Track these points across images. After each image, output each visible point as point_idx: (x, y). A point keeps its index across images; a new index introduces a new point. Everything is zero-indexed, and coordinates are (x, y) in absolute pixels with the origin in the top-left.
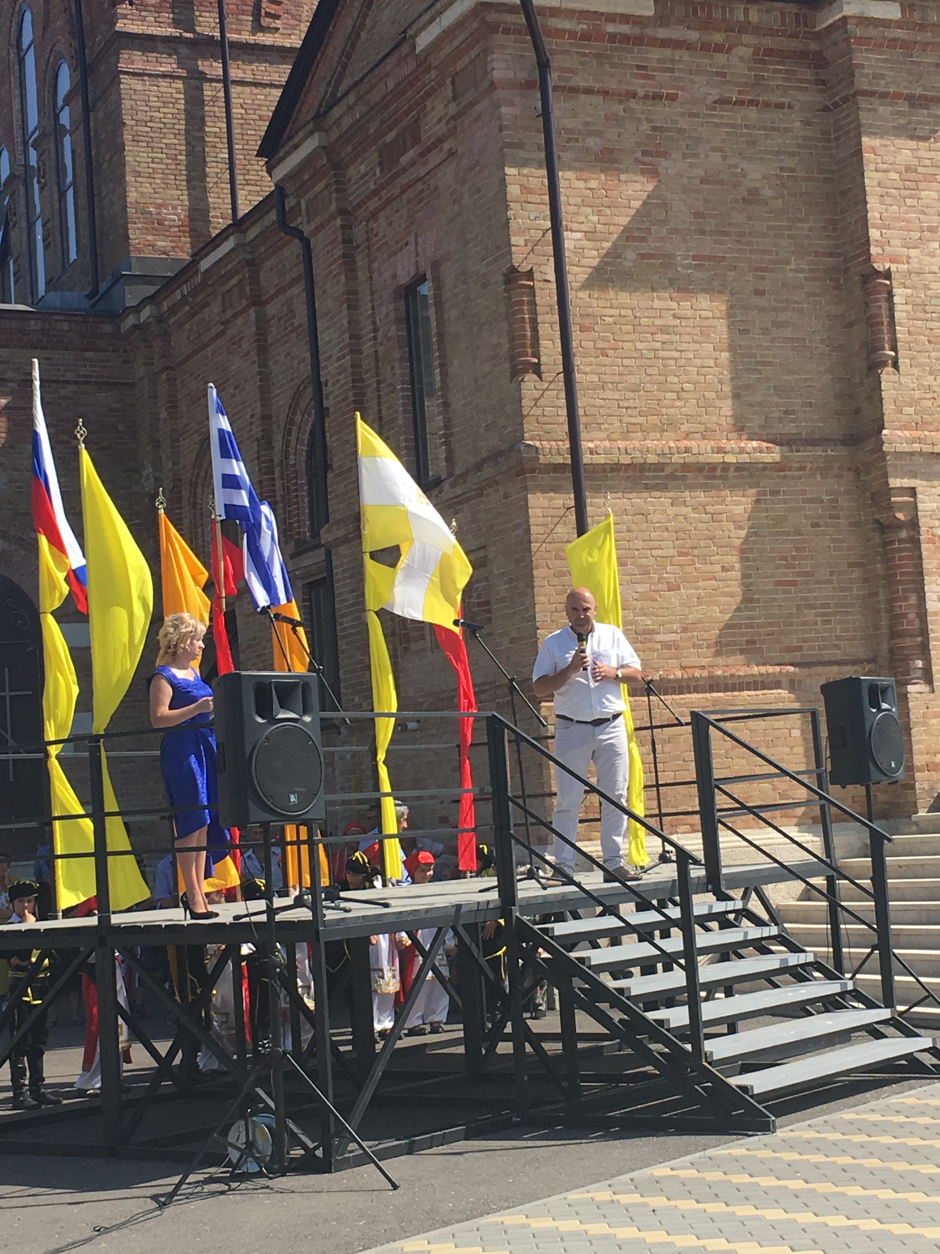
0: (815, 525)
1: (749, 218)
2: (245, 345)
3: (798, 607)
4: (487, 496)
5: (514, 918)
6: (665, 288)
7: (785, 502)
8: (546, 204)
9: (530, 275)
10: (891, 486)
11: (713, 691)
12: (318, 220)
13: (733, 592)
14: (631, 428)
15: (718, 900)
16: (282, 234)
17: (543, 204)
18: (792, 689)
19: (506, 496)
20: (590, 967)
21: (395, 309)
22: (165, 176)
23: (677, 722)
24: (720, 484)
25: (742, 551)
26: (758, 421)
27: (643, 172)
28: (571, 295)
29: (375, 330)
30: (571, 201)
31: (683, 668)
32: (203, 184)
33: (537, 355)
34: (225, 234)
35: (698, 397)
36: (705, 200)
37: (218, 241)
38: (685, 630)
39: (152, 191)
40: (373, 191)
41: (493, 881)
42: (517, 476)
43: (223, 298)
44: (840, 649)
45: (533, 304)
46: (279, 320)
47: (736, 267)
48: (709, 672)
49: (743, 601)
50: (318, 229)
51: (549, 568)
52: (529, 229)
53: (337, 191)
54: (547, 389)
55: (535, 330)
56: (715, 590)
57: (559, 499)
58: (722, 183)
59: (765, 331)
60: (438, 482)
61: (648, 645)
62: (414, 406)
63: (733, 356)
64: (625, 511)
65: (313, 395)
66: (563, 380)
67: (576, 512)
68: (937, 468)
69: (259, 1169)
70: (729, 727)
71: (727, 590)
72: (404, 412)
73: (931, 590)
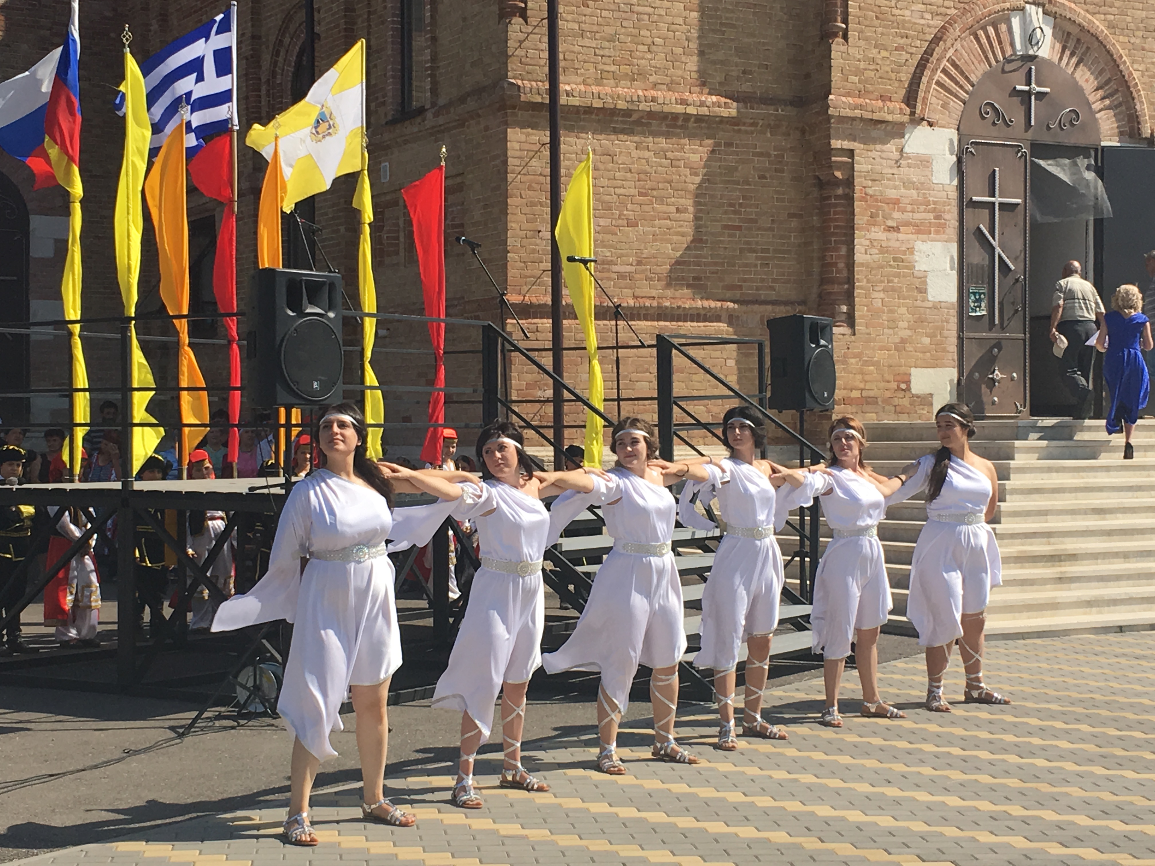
0: (762, 177)
3: (741, 250)
4: (468, 127)
7: (737, 154)
10: (832, 147)
11: (661, 320)
13: (684, 232)
14: (605, 75)
18: (730, 324)
19: (487, 128)
23: (639, 344)
24: (680, 132)
25: (697, 196)
26: (719, 78)
31: (636, 297)
35: (667, 52)
38: (639, 263)
42: (499, 110)
44: (775, 290)
48: (658, 303)
49: (692, 242)
51: (521, 197)
54: (531, 33)
56: (669, 229)
57: (535, 135)
60: (421, 111)
61: (606, 275)
62: (402, 38)
63: (702, 16)
64: (594, 151)
65: (304, 19)
66: (547, 26)
67: (551, 148)
68: (874, 133)
69: (263, 710)
70: (692, 352)
71: (679, 229)
72: (393, 43)
73: (860, 243)
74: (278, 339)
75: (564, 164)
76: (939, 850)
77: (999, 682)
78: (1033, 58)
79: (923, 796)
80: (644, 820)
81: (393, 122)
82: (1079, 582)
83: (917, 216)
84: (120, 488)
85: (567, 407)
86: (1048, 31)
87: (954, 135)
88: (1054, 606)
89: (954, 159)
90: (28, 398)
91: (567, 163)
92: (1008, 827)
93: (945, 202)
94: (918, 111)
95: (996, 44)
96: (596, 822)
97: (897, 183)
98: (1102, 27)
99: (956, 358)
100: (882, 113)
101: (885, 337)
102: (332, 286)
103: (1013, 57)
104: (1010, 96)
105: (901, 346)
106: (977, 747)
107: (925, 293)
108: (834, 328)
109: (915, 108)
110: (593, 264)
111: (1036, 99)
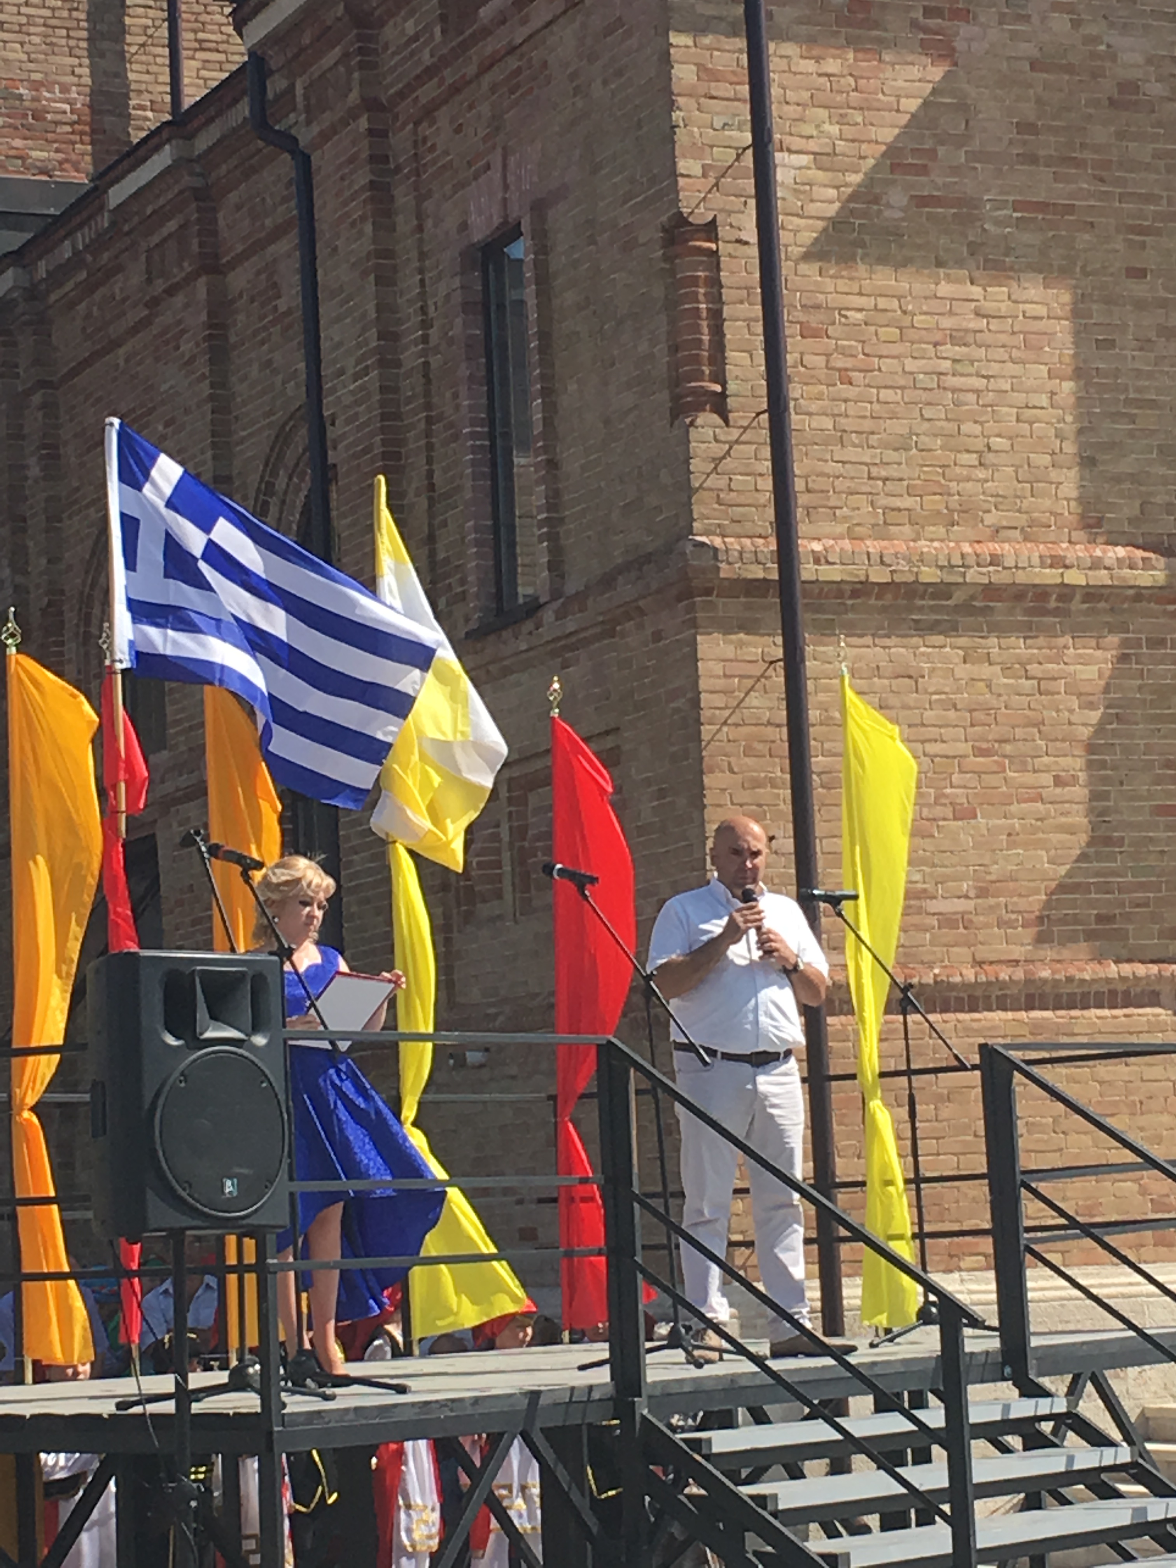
1: (1121, 135)
2: (187, 347)
4: (623, 636)
5: (638, 1418)
6: (960, 263)
8: (744, 101)
9: (710, 229)
11: (1033, 1008)
12: (327, 118)
13: (1073, 825)
14: (892, 516)
15: (1022, 1395)
16: (260, 143)
17: (739, 100)
19: (657, 636)
20: (775, 1514)
21: (462, 287)
22: (50, 31)
23: (956, 1063)
24: (1055, 623)
25: (1091, 748)
26: (1128, 509)
27: (925, 47)
28: (786, 268)
29: (426, 324)
30: (791, 95)
31: (979, 963)
32: (118, 48)
33: (720, 377)
34: (155, 141)
35: (1017, 463)
36: (1039, 101)
37: (141, 152)
38: (982, 893)
39: (24, 57)
40: (427, 69)
41: (601, 1351)
42: (679, 600)
43: (148, 260)
45: (715, 283)
46: (252, 300)
47: (1092, 224)
48: (1025, 972)
49: (1089, 844)
50: (325, 136)
51: (731, 771)
52: (712, 147)
53: (361, 66)
54: (737, 442)
55: (718, 331)
56: (1041, 820)
57: (755, 645)
58: (1069, 69)
59: (1144, 344)
60: (534, 607)
62: (494, 464)
63: (1084, 389)
65: (309, 440)
66: (767, 425)
67: (786, 669)
71: (1063, 819)
72: (475, 476)
74: (147, 1098)
81: (479, 634)
91: (822, 697)
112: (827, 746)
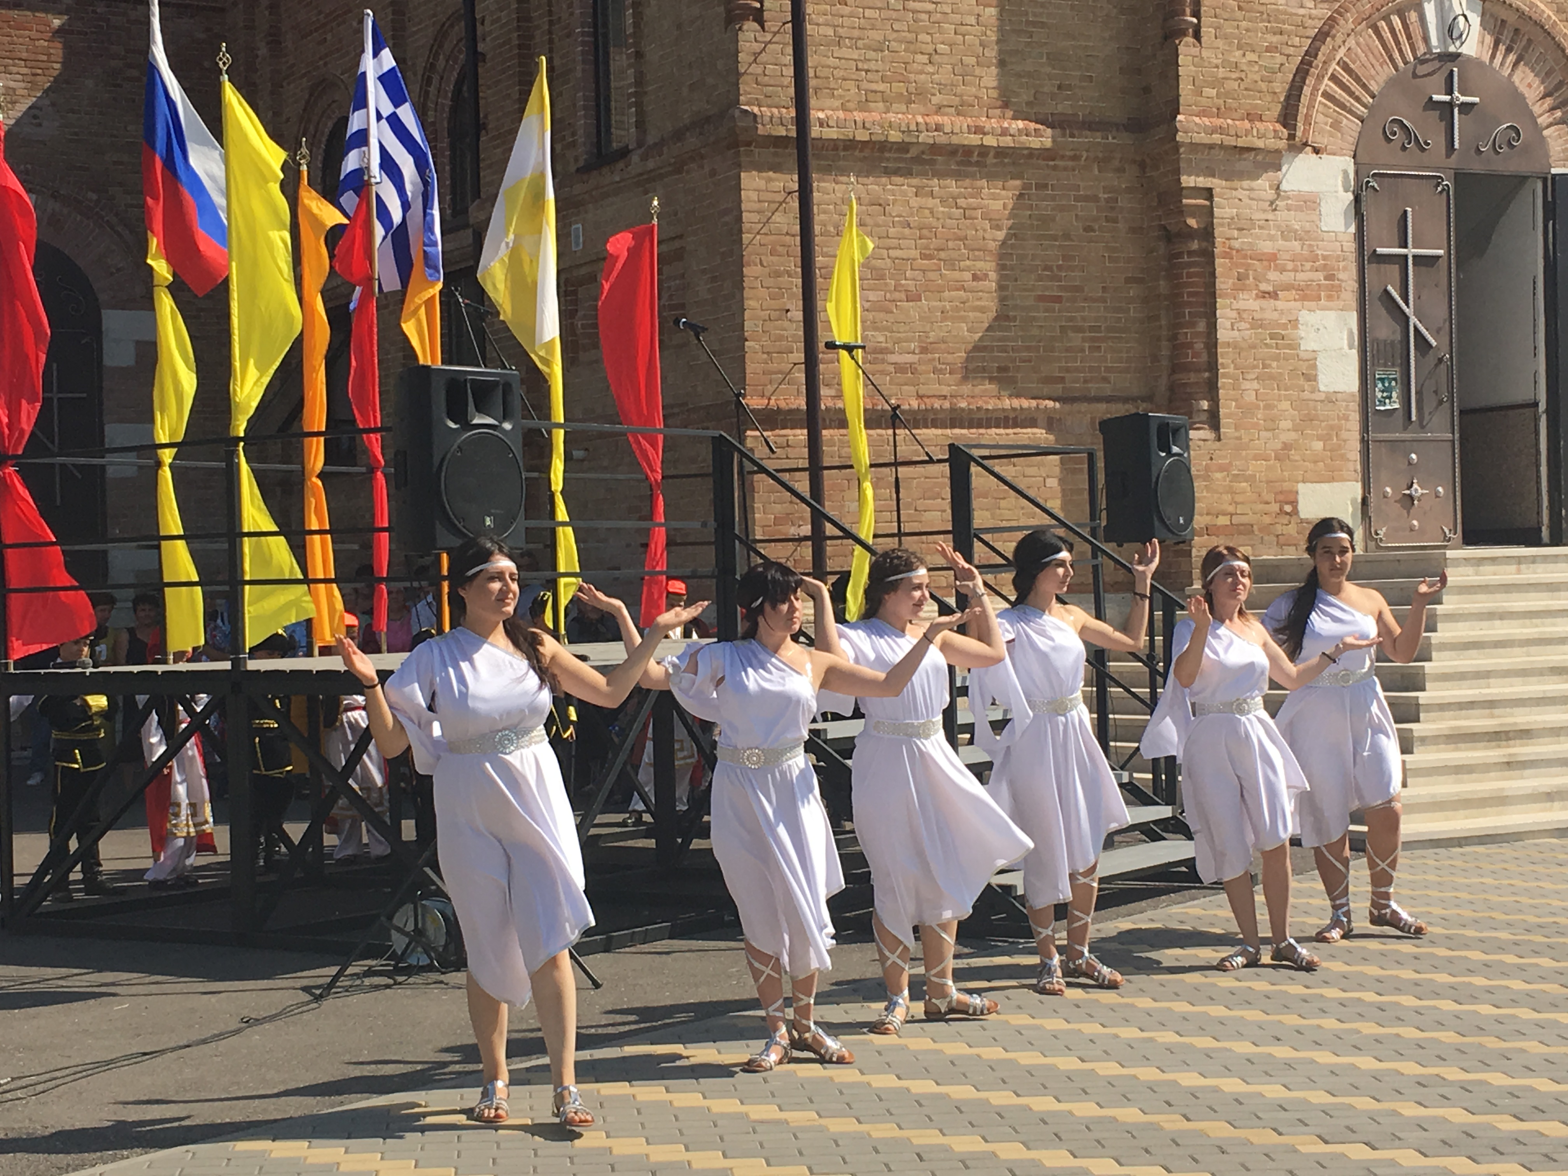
0: (1088, 229)
3: (1063, 329)
4: (688, 172)
7: (1053, 198)
10: (1184, 185)
13: (984, 307)
14: (871, 96)
18: (1049, 429)
19: (713, 173)
23: (928, 459)
24: (976, 171)
25: (1001, 256)
26: (1026, 96)
31: (921, 397)
35: (954, 62)
38: (924, 350)
42: (729, 148)
44: (1109, 383)
48: (951, 404)
49: (996, 319)
51: (762, 265)
54: (770, 42)
56: (963, 303)
57: (778, 180)
60: (624, 153)
61: (879, 367)
62: (597, 54)
63: (1001, 13)
64: (859, 199)
65: (463, 34)
66: (790, 31)
67: (800, 197)
68: (1240, 166)
69: (429, 961)
70: (998, 467)
71: (978, 303)
72: (584, 62)
73: (1224, 315)
74: (436, 460)
75: (819, 219)
76: (1348, 1127)
77: (1428, 904)
78: (1455, 57)
79: (1324, 1057)
80: (945, 1097)
81: (586, 170)
82: (1536, 767)
83: (1301, 276)
84: (229, 667)
85: (830, 547)
86: (1475, 19)
87: (1348, 164)
88: (1501, 801)
89: (1351, 197)
90: (105, 552)
91: (823, 217)
92: (1442, 1096)
93: (1339, 256)
94: (1299, 134)
95: (1403, 39)
96: (881, 1100)
97: (1273, 232)
98: (1548, 12)
99: (1359, 467)
100: (1250, 138)
101: (1262, 441)
102: (507, 387)
103: (1428, 56)
104: (1425, 108)
105: (1284, 453)
106: (1398, 990)
107: (1315, 380)
108: (1191, 432)
109: (1295, 130)
110: (860, 350)
111: (1460, 113)
112: (825, 249)
